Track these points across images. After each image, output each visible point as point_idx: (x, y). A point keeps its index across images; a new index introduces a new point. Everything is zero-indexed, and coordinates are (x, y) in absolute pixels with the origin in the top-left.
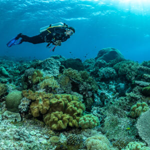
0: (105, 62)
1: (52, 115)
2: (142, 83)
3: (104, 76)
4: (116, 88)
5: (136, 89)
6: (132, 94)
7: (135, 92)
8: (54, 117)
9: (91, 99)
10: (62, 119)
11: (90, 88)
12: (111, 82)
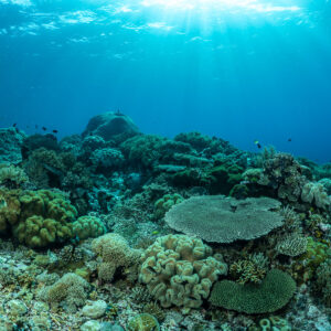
0: (102, 139)
1: (28, 221)
2: (171, 167)
3: (101, 163)
4: (124, 183)
5: (161, 177)
6: (154, 186)
7: (160, 183)
8: (32, 225)
9: (82, 200)
10: (44, 226)
11: (79, 181)
12: (116, 174)
